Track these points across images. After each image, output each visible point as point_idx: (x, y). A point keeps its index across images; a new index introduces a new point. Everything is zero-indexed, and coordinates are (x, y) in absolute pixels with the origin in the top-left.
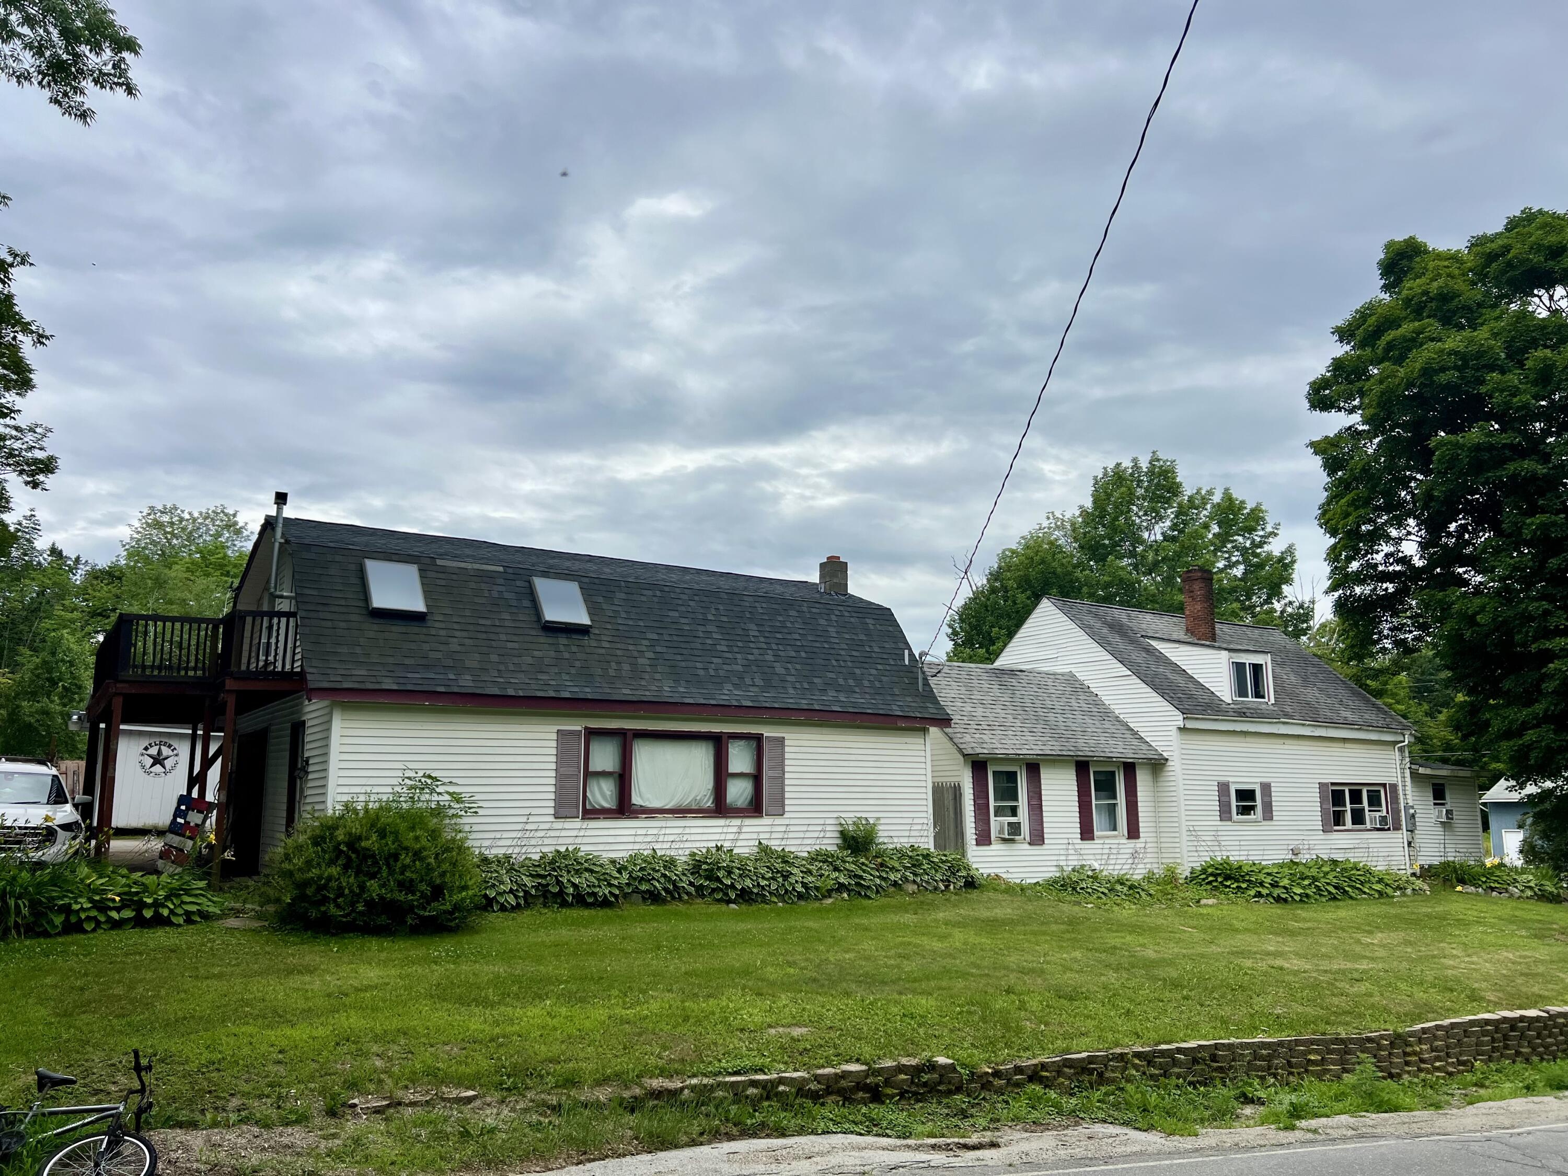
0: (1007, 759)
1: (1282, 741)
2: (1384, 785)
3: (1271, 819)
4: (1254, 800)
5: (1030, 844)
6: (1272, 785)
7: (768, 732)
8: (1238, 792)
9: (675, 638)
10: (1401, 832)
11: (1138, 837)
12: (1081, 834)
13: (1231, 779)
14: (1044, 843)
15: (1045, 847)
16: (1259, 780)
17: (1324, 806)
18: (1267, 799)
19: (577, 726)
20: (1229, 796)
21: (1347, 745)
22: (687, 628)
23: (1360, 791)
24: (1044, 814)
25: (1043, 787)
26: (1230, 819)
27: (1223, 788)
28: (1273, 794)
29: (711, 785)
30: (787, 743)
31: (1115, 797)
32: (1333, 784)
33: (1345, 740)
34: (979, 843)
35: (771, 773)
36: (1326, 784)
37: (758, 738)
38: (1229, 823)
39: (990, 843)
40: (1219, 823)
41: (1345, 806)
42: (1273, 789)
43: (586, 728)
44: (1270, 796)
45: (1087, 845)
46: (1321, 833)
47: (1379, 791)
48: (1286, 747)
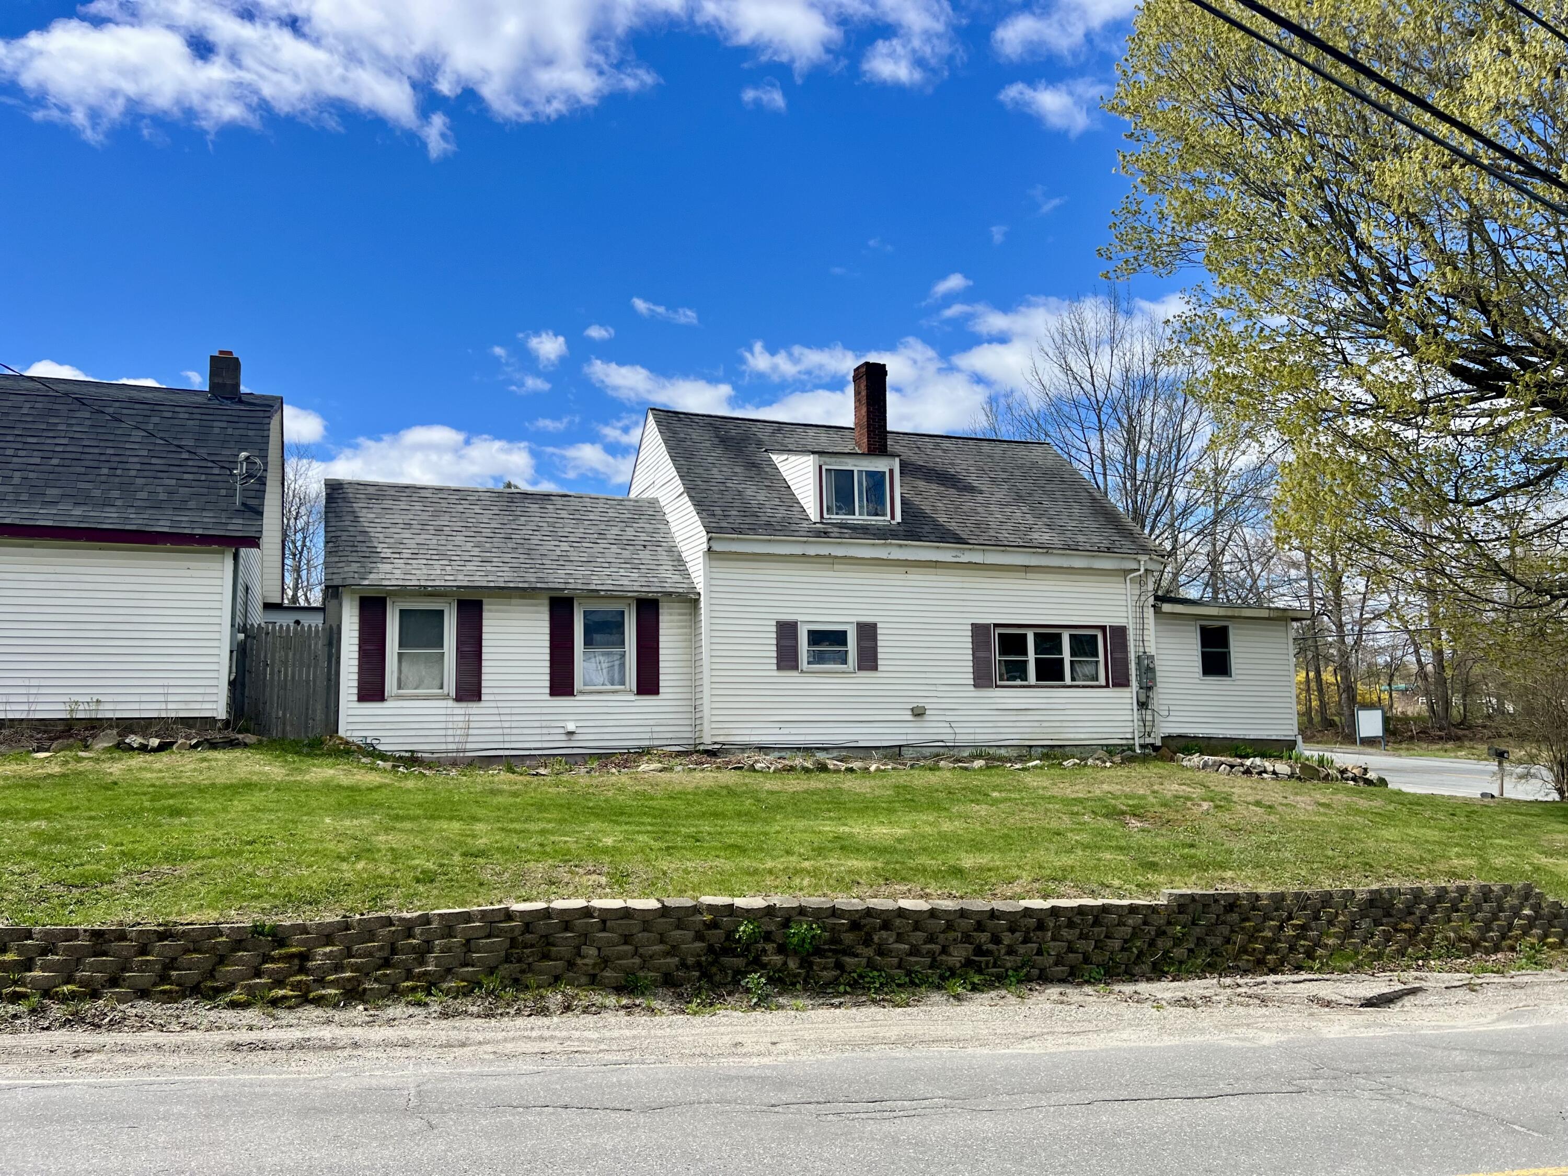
0: (424, 595)
1: (904, 569)
2: (1103, 628)
3: (875, 668)
4: (845, 643)
5: (457, 699)
6: (879, 625)
8: (812, 634)
10: (1129, 689)
11: (656, 692)
12: (551, 688)
13: (800, 618)
14: (480, 700)
15: (482, 704)
16: (855, 619)
17: (979, 654)
18: (868, 644)
20: (796, 638)
21: (1029, 575)
23: (1059, 636)
24: (484, 663)
25: (484, 629)
26: (795, 667)
27: (786, 631)
28: (879, 637)
31: (622, 643)
32: (996, 625)
33: (1026, 568)
34: (362, 698)
36: (986, 627)
38: (794, 673)
39: (381, 698)
40: (776, 673)
41: (1024, 653)
42: (879, 631)
44: (875, 639)
45: (563, 702)
46: (972, 688)
47: (1095, 636)
48: (909, 576)
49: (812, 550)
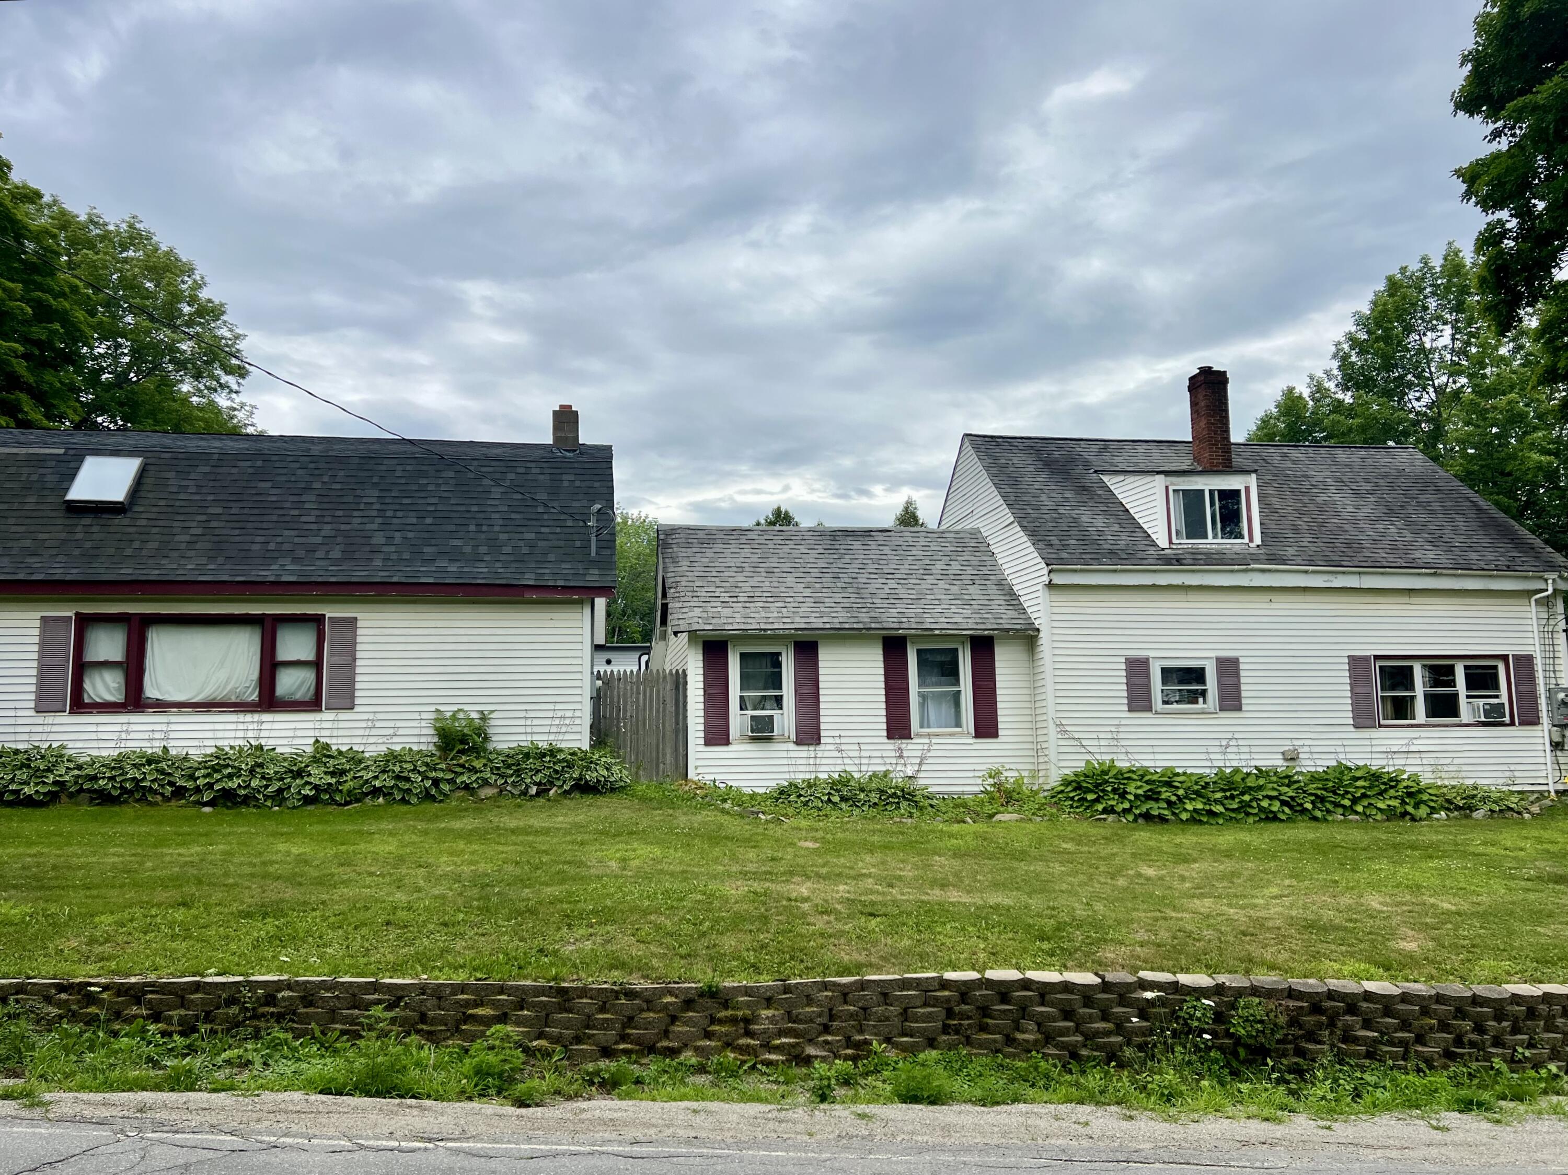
0: (762, 636)
1: (1267, 598)
2: (1505, 658)
3: (1239, 708)
4: (1202, 682)
5: (797, 743)
6: (1241, 660)
7: (331, 612)
8: (1165, 671)
9: (246, 511)
10: (1539, 727)
11: (995, 735)
12: (888, 730)
13: (1151, 654)
14: (819, 743)
15: (822, 747)
16: (1214, 654)
17: (1358, 690)
18: (1229, 681)
19: (68, 612)
20: (1148, 676)
21: (1413, 600)
22: (274, 498)
23: (1451, 670)
24: (822, 706)
25: (821, 671)
26: (1149, 709)
27: (1137, 668)
28: (1242, 673)
29: (255, 675)
30: (359, 624)
31: (957, 682)
32: (1377, 657)
33: (1410, 592)
34: (708, 742)
35: (335, 660)
36: (1366, 659)
37: (318, 620)
38: (1149, 715)
39: (727, 743)
40: (1127, 715)
41: (1411, 687)
42: (1242, 667)
43: (77, 614)
44: (1238, 676)
45: (900, 746)
46: (1352, 729)
47: (1495, 667)
48: (1274, 606)
49: (1163, 580)
